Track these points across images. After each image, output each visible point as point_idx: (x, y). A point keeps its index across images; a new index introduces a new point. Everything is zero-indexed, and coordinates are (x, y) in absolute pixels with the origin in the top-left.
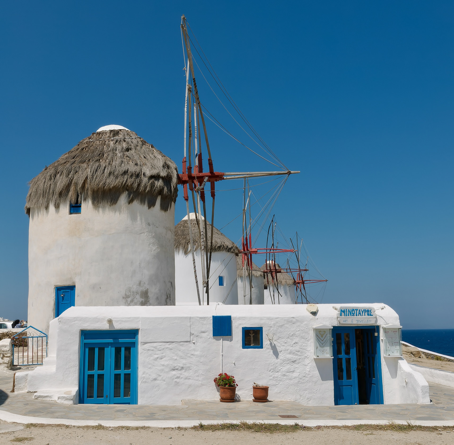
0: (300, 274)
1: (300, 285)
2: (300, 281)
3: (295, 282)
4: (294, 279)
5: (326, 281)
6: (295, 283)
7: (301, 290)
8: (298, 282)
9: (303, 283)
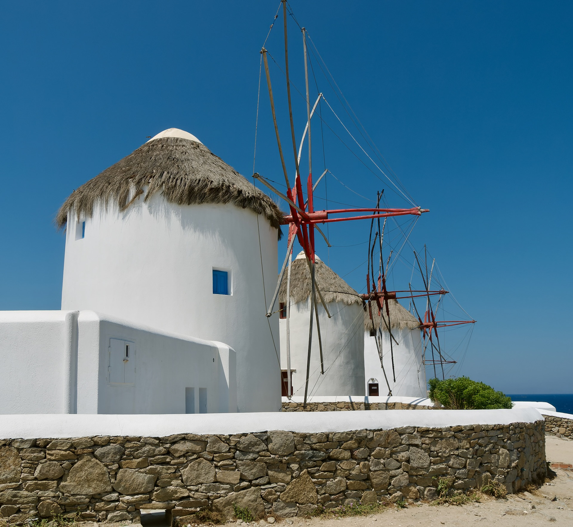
0: (431, 312)
1: (430, 329)
2: (430, 324)
3: (422, 324)
4: (420, 319)
5: (474, 322)
6: (422, 327)
7: (431, 339)
8: (426, 324)
9: (435, 326)
